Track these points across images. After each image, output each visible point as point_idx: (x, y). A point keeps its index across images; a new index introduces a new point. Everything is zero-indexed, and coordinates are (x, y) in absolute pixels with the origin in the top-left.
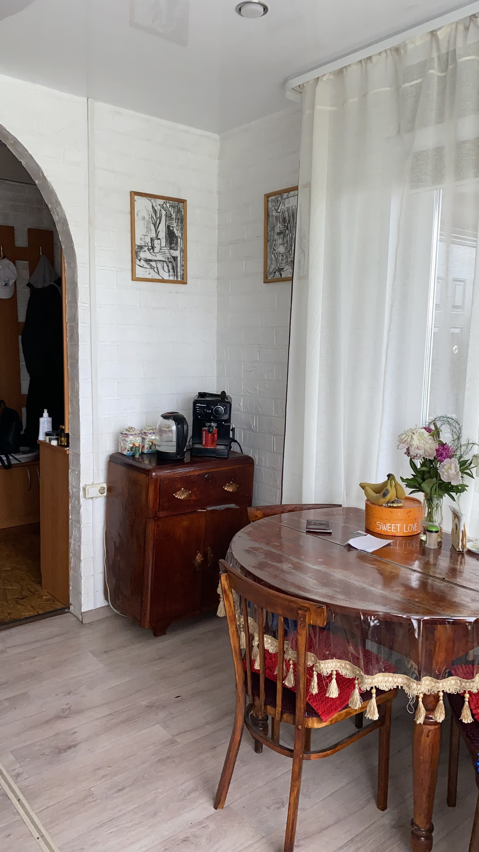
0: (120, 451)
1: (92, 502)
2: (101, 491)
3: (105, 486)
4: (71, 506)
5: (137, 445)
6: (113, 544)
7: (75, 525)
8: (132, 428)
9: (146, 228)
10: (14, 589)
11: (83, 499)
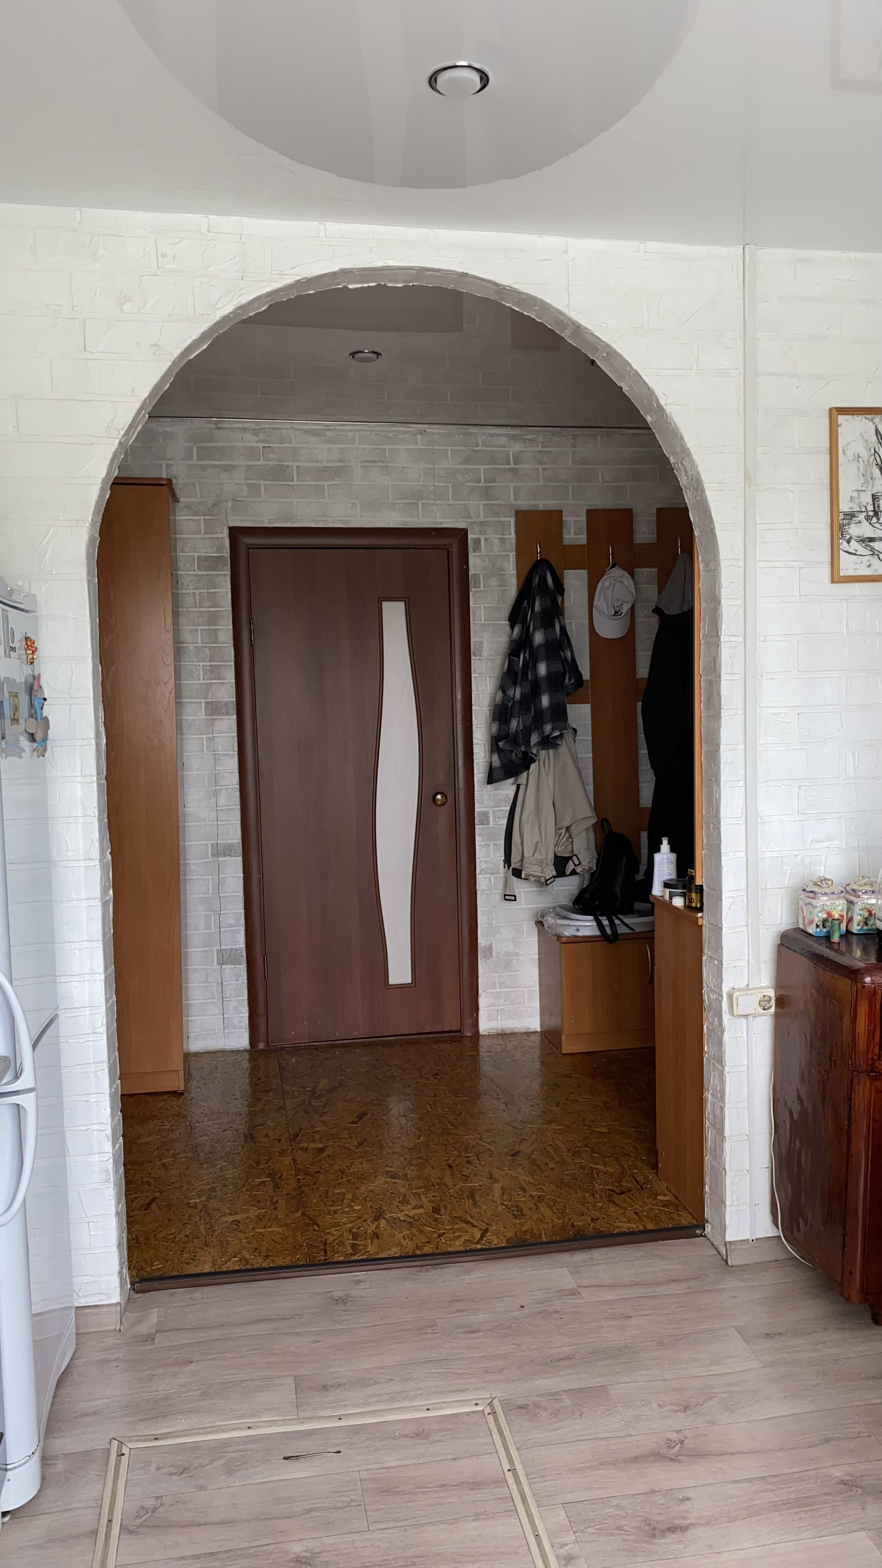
0: (801, 926)
1: (747, 1023)
2: (764, 1004)
3: (771, 993)
4: (708, 1028)
5: (837, 916)
6: (788, 1113)
7: (714, 1065)
8: (825, 879)
9: (863, 475)
10: (607, 1171)
11: (729, 1016)
